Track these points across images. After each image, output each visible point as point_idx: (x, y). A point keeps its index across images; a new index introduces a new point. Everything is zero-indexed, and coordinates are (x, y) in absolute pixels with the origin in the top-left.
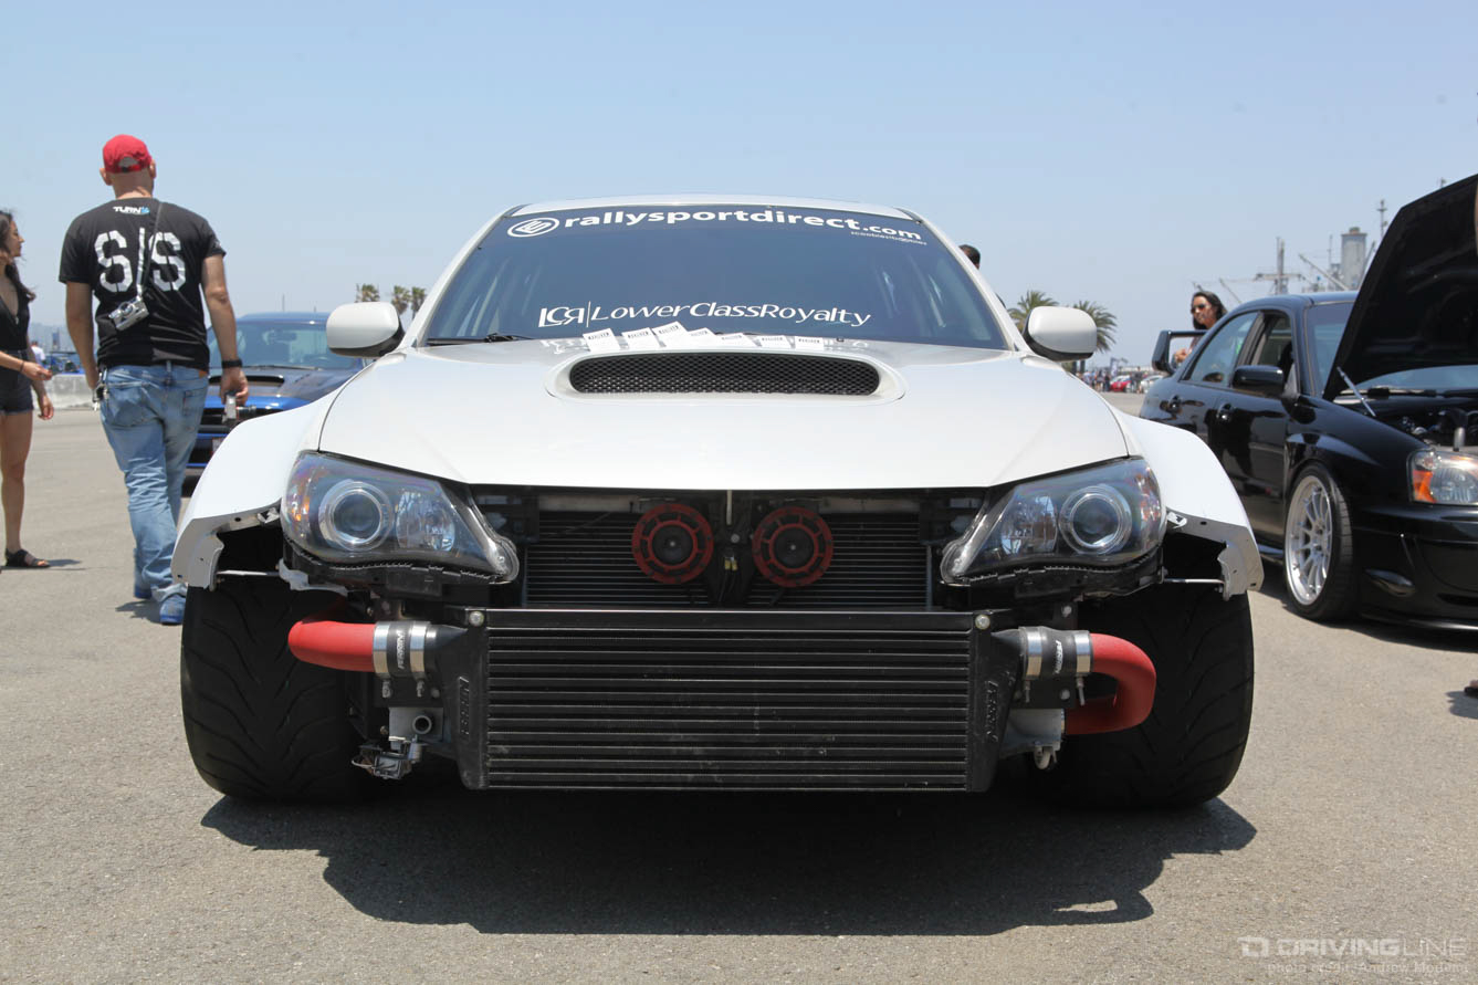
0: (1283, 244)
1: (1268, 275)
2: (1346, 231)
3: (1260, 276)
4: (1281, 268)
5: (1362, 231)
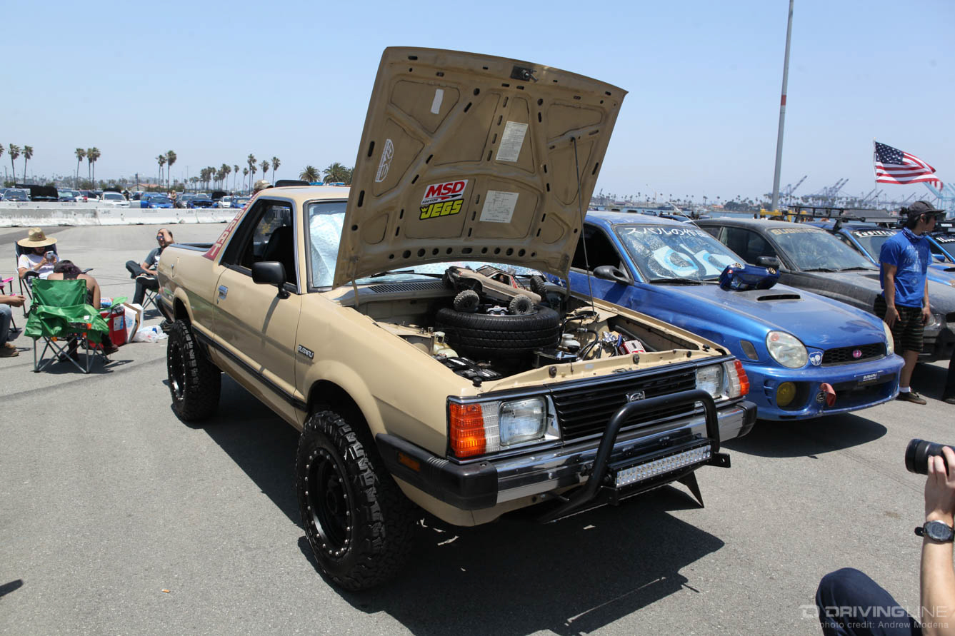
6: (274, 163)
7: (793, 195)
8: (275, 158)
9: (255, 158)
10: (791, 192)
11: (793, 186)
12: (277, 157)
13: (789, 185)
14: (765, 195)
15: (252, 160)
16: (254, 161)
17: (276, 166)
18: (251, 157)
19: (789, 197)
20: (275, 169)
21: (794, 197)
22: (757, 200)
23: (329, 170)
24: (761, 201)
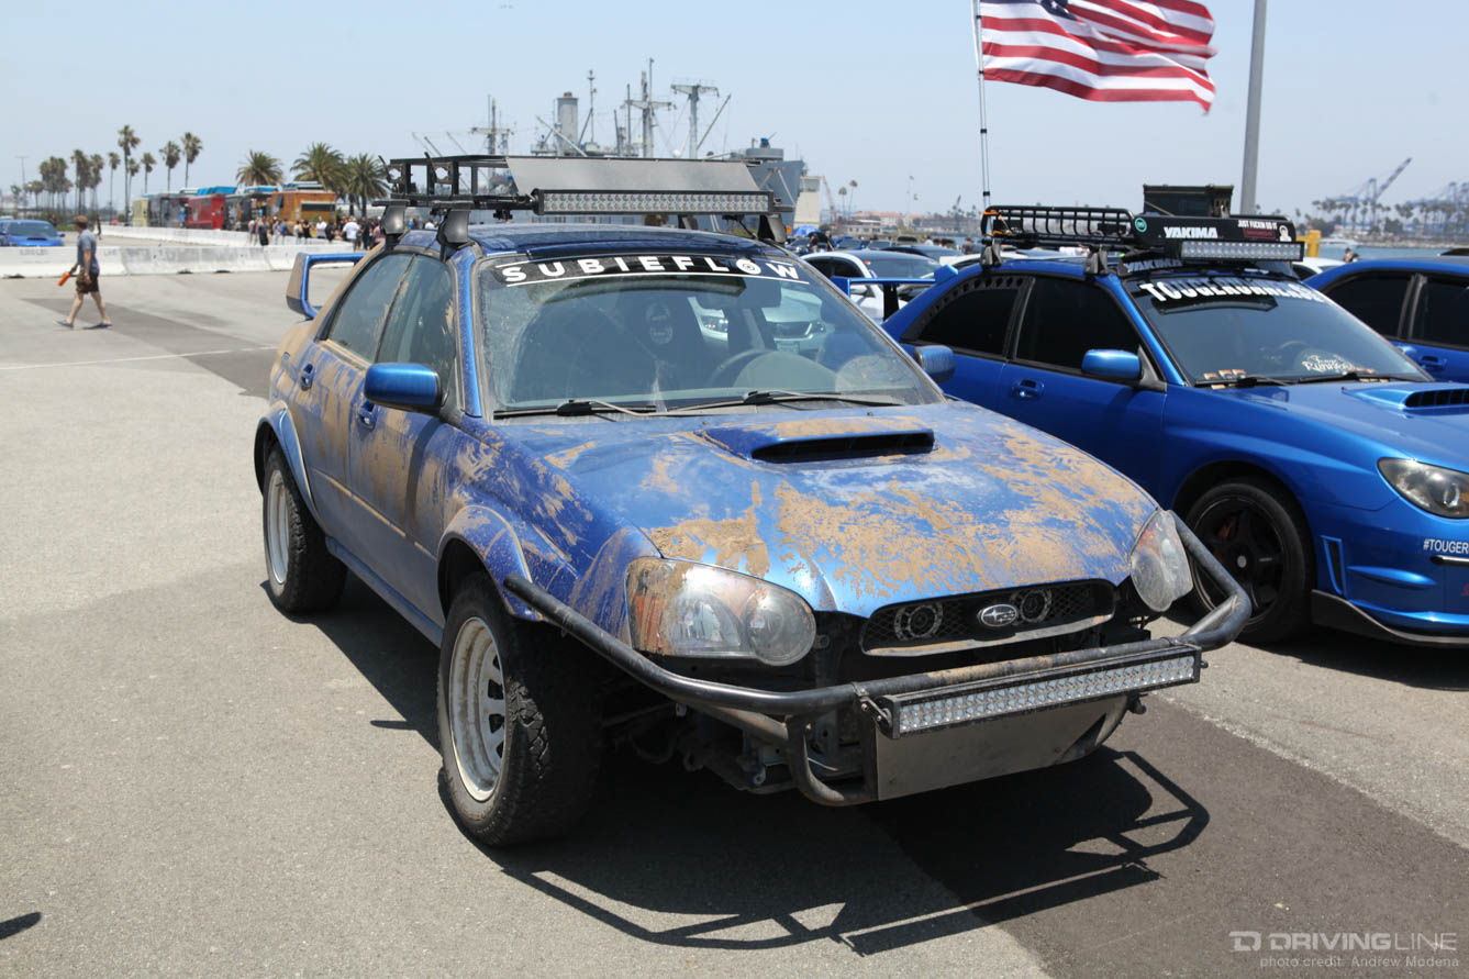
0: (494, 102)
1: (482, 129)
2: (562, 96)
3: (475, 129)
4: (494, 123)
5: (574, 96)
6: (187, 147)
7: (1379, 201)
8: (188, 136)
9: (136, 135)
10: (1376, 196)
11: (1379, 183)
12: (194, 134)
13: (1372, 181)
14: (1316, 203)
15: (129, 140)
16: (135, 142)
17: (193, 153)
18: (126, 131)
19: (1369, 207)
20: (190, 160)
21: (1380, 206)
22: (1298, 214)
23: (305, 163)
24: (1307, 216)
